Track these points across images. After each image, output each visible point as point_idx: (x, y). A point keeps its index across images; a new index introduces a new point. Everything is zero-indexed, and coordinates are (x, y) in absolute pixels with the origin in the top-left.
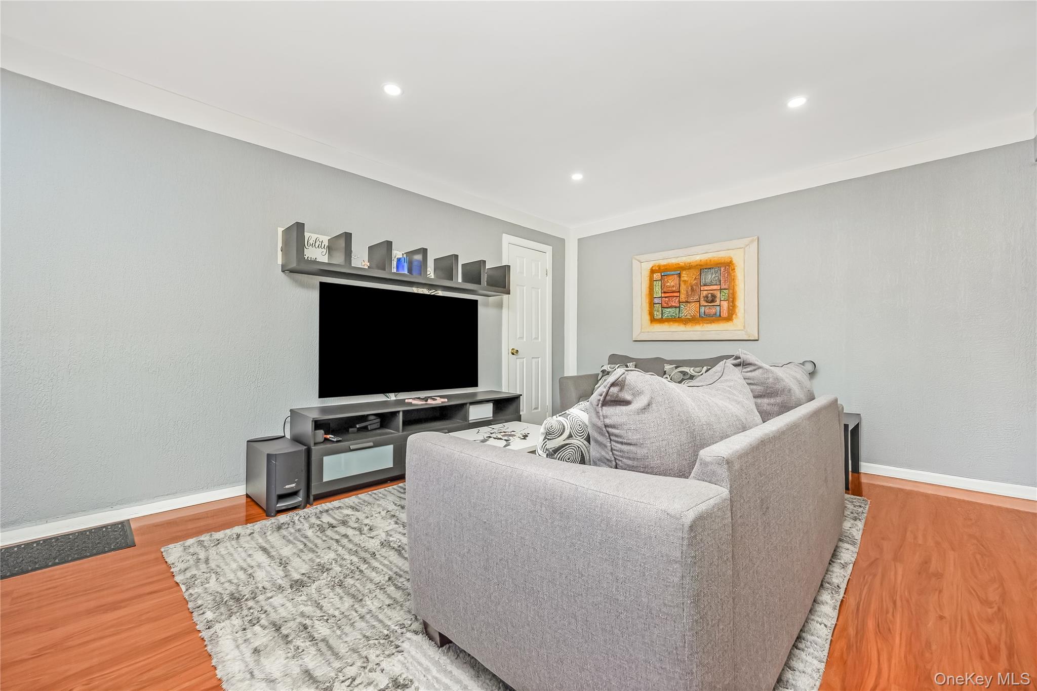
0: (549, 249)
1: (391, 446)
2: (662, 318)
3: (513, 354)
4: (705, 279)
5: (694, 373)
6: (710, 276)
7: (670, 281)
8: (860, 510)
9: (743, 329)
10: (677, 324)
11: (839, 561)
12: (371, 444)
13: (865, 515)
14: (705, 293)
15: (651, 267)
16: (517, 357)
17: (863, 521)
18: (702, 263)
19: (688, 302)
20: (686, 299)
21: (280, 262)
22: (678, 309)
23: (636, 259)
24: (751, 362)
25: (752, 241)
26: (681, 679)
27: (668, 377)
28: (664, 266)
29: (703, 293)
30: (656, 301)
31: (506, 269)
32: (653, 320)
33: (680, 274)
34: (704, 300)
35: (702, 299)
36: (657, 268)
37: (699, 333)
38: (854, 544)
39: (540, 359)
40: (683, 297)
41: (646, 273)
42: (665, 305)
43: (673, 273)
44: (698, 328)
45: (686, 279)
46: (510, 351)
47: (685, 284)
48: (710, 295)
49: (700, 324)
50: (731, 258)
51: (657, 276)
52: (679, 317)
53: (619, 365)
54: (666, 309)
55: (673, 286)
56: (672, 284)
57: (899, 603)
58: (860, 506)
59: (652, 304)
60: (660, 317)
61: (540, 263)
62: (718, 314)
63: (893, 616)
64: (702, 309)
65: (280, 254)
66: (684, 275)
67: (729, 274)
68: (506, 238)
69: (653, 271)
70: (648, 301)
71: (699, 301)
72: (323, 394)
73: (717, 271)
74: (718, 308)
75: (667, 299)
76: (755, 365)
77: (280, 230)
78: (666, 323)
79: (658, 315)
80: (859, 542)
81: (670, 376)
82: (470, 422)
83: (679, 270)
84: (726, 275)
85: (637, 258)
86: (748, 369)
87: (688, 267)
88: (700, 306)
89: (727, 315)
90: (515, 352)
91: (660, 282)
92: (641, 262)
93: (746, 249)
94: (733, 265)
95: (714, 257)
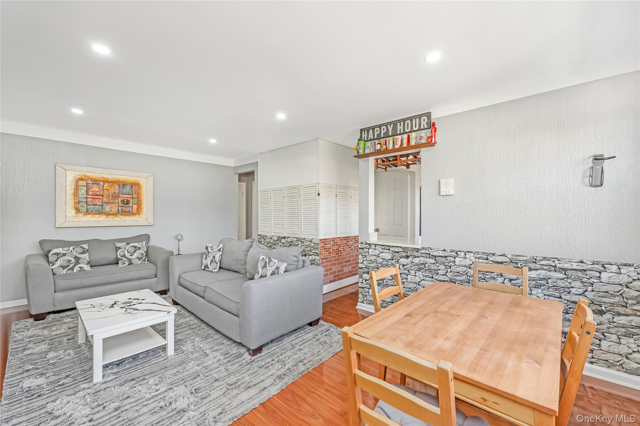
2: (87, 211)
4: (122, 190)
6: (126, 189)
7: (94, 188)
9: (146, 219)
10: (100, 216)
15: (78, 175)
18: (121, 181)
19: (109, 203)
20: (108, 201)
22: (101, 207)
23: (60, 166)
25: (150, 175)
27: (124, 250)
28: (89, 177)
29: (121, 199)
30: (81, 200)
32: (78, 212)
34: (121, 203)
36: (83, 177)
37: (118, 222)
40: (105, 199)
41: (72, 180)
42: (89, 203)
45: (108, 188)
47: (107, 192)
48: (125, 200)
49: (118, 217)
50: (139, 182)
51: (81, 183)
52: (102, 212)
53: (73, 248)
54: (90, 206)
55: (97, 192)
59: (77, 202)
62: (131, 211)
64: (120, 208)
66: (106, 186)
67: (138, 190)
69: (78, 179)
70: (73, 200)
71: (118, 203)
73: (130, 187)
74: (131, 208)
75: (92, 200)
78: (91, 216)
79: (83, 209)
83: (102, 182)
84: (136, 190)
85: (63, 167)
87: (110, 182)
88: (118, 206)
89: (136, 212)
91: (85, 187)
92: (66, 170)
93: (148, 179)
94: (140, 185)
95: (128, 179)
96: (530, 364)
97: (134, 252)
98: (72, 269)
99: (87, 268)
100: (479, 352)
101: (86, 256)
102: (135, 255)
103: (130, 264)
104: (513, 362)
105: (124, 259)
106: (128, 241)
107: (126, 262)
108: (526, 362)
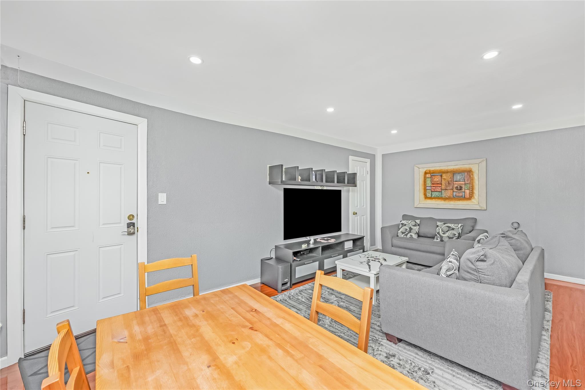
0: (368, 161)
1: (318, 262)
2: (431, 197)
3: (354, 214)
4: (456, 178)
5: (454, 227)
6: (459, 177)
7: (436, 179)
8: (549, 297)
9: (478, 204)
10: (440, 200)
11: (545, 319)
12: (312, 261)
13: (552, 299)
14: (456, 185)
15: (425, 171)
16: (356, 216)
17: (551, 302)
18: (455, 170)
19: (446, 189)
20: (445, 188)
21: (268, 180)
22: (440, 193)
23: (416, 166)
24: (510, 236)
25: (483, 161)
26: (522, 349)
27: (440, 228)
28: (433, 170)
29: (455, 186)
30: (428, 188)
31: (355, 174)
32: (426, 197)
33: (442, 175)
34: (456, 189)
35: (454, 188)
36: (429, 172)
37: (452, 205)
38: (550, 312)
39: (365, 216)
40: (443, 187)
41: (422, 174)
42: (433, 190)
43: (437, 174)
44: (452, 202)
45: (445, 178)
46: (353, 213)
47: (444, 180)
48: (459, 187)
49: (453, 201)
50: (471, 168)
51: (428, 176)
52: (441, 197)
53: (411, 221)
54: (433, 193)
55: (438, 181)
56: (437, 180)
57: (576, 337)
58: (548, 295)
59: (425, 190)
60: (430, 196)
61: (365, 168)
62: (464, 196)
63: (574, 341)
64: (455, 194)
65: (268, 176)
66: (444, 176)
67: (470, 176)
68: (351, 158)
69: (426, 173)
70: (423, 188)
71: (453, 189)
72: (286, 237)
73: (463, 175)
74: (464, 193)
75: (434, 187)
76: (512, 237)
77: (268, 166)
78: (434, 199)
79: (429, 195)
80: (552, 311)
81: (441, 228)
82: (345, 250)
83: (441, 173)
84: (468, 177)
85: (418, 166)
86: (509, 239)
87: (447, 172)
88: (453, 192)
89: (468, 197)
90: (355, 214)
91: (430, 179)
92: (419, 168)
93: (480, 164)
94: (472, 172)
95: (461, 168)
96: (122, 338)
97: (447, 232)
98: (406, 235)
99: (415, 236)
100: (164, 321)
101: (416, 229)
102: (447, 234)
103: (442, 241)
104: (135, 331)
105: (438, 235)
106: (445, 221)
107: (438, 238)
108: (126, 337)
